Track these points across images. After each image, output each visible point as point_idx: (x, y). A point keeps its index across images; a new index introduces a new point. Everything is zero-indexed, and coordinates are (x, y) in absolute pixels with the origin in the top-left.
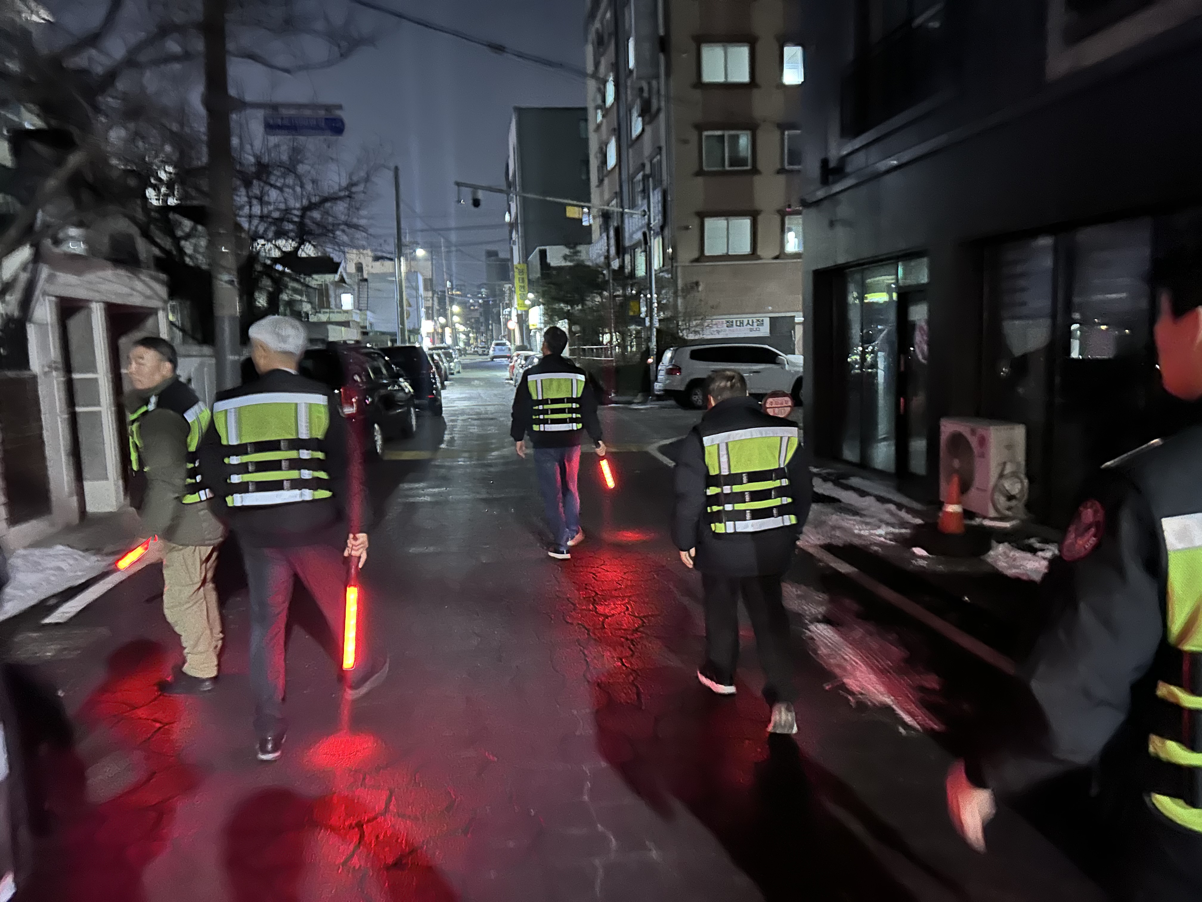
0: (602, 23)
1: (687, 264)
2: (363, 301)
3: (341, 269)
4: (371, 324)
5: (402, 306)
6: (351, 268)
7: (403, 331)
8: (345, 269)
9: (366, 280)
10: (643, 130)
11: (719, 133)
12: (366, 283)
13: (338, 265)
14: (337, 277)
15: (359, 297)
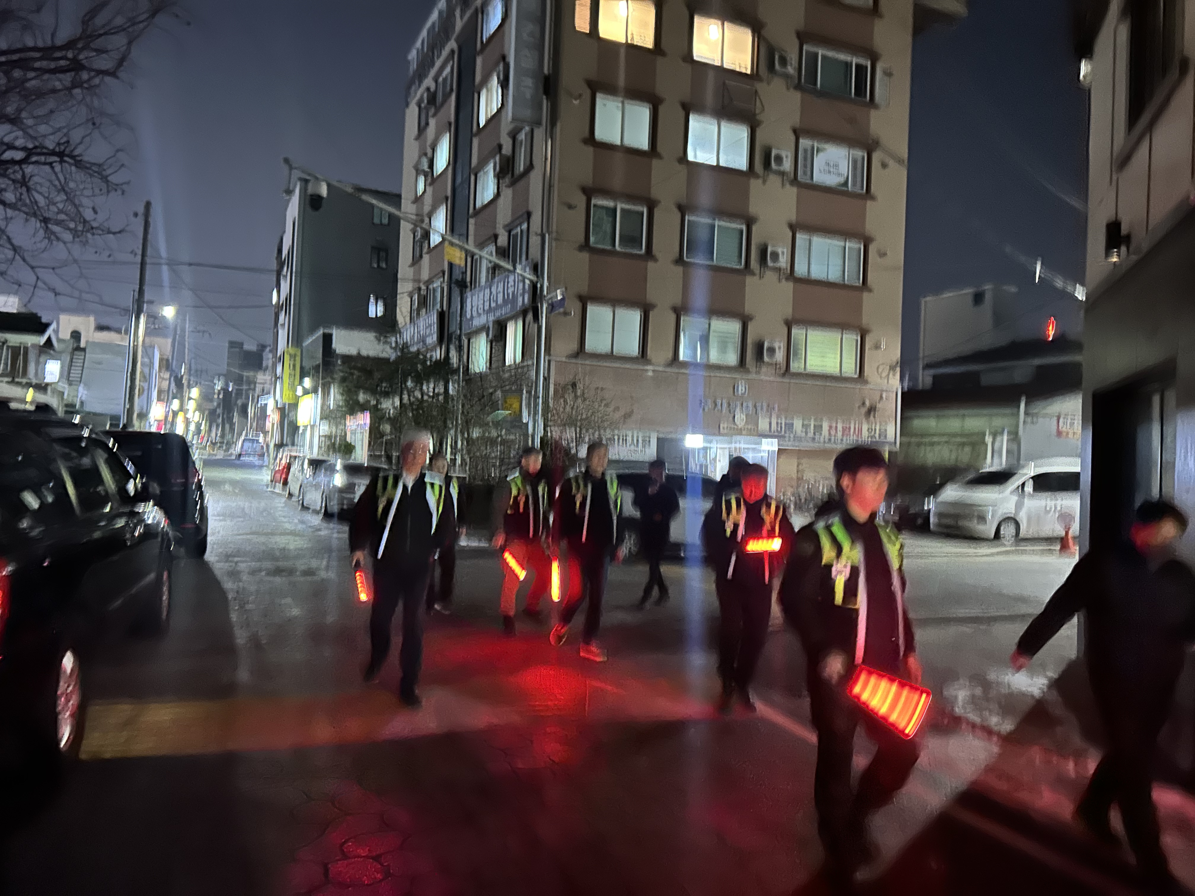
0: (436, 80)
1: (564, 359)
2: (75, 373)
3: (49, 332)
4: (82, 403)
5: (133, 380)
6: (65, 334)
7: (130, 412)
8: (56, 332)
9: (84, 350)
10: (498, 195)
11: (610, 204)
12: (83, 353)
13: (46, 326)
14: (43, 340)
15: (70, 366)
